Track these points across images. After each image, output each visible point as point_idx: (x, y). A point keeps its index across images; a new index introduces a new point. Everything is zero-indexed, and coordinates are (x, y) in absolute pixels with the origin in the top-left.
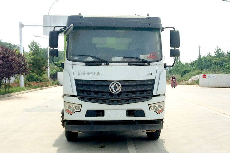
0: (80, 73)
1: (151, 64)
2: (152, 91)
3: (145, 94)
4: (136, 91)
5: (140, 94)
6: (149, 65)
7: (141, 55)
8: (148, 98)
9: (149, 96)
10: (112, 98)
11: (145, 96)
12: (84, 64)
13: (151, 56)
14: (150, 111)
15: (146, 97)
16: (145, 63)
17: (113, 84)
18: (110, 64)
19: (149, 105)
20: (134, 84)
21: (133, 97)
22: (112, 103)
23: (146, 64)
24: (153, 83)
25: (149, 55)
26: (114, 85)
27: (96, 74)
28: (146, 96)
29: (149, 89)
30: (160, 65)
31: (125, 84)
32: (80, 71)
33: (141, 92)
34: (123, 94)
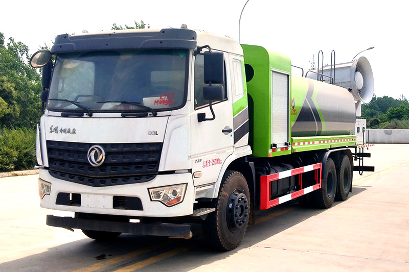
0: (53, 130)
1: (159, 114)
2: (157, 163)
3: (145, 169)
4: (130, 164)
5: (136, 168)
6: (155, 115)
7: (144, 99)
8: (150, 176)
9: (151, 172)
10: (92, 174)
11: (144, 173)
12: (59, 114)
13: (162, 100)
14: (151, 200)
15: (145, 175)
16: (149, 113)
17: (93, 149)
18: (94, 115)
19: (148, 189)
20: (125, 149)
21: (124, 174)
22: (93, 183)
23: (150, 115)
24: (159, 149)
25: (158, 98)
26: (94, 151)
27: (71, 131)
28: (147, 172)
29: (151, 159)
30: (174, 117)
31: (111, 149)
32: (52, 126)
33: (138, 165)
34: (109, 168)
